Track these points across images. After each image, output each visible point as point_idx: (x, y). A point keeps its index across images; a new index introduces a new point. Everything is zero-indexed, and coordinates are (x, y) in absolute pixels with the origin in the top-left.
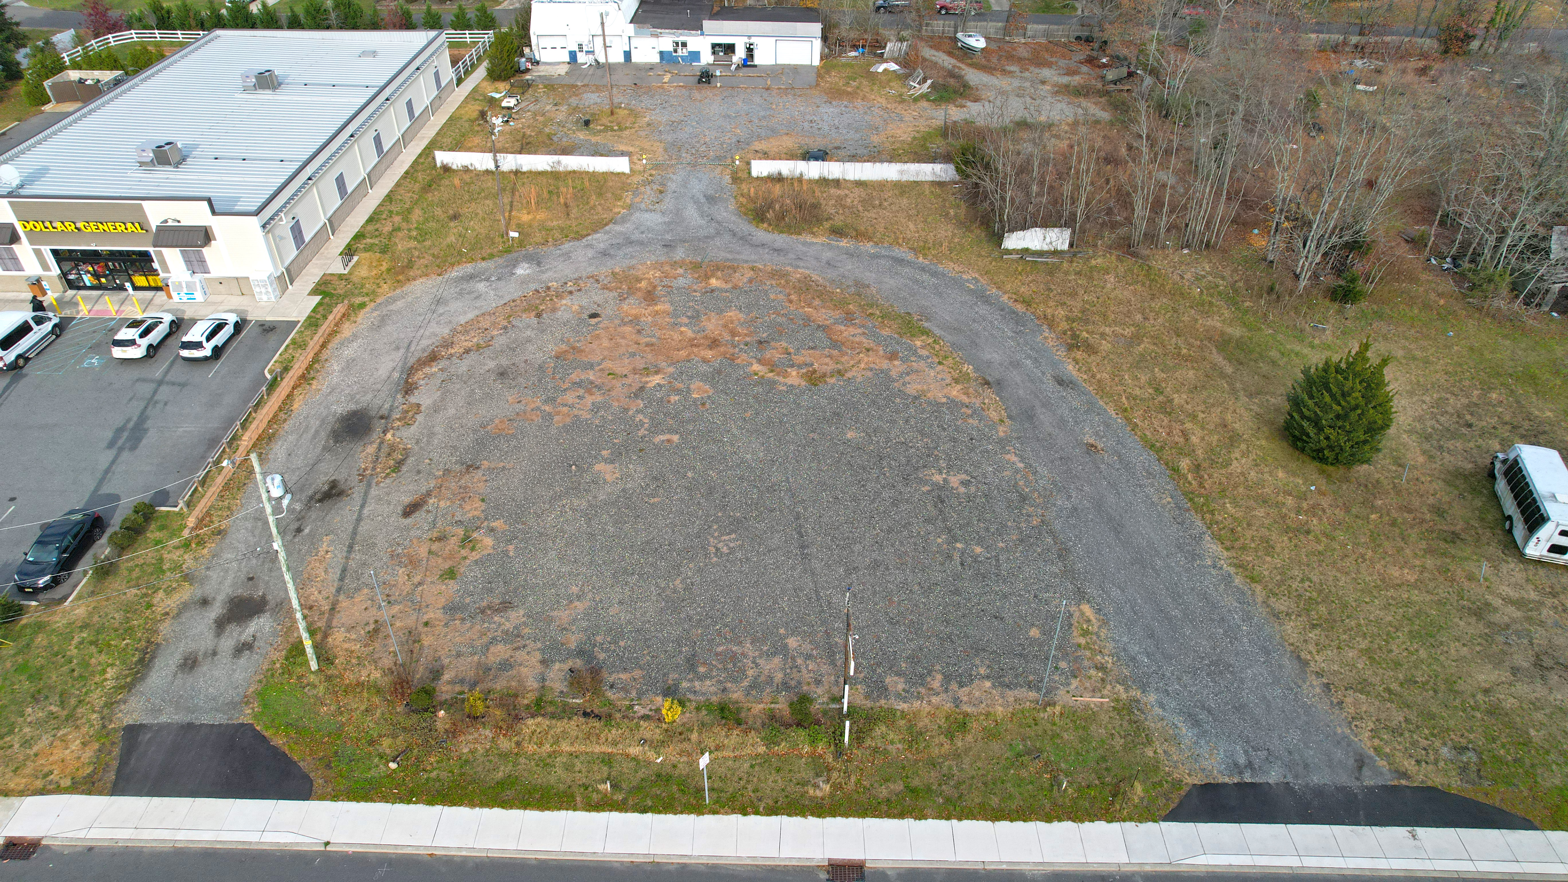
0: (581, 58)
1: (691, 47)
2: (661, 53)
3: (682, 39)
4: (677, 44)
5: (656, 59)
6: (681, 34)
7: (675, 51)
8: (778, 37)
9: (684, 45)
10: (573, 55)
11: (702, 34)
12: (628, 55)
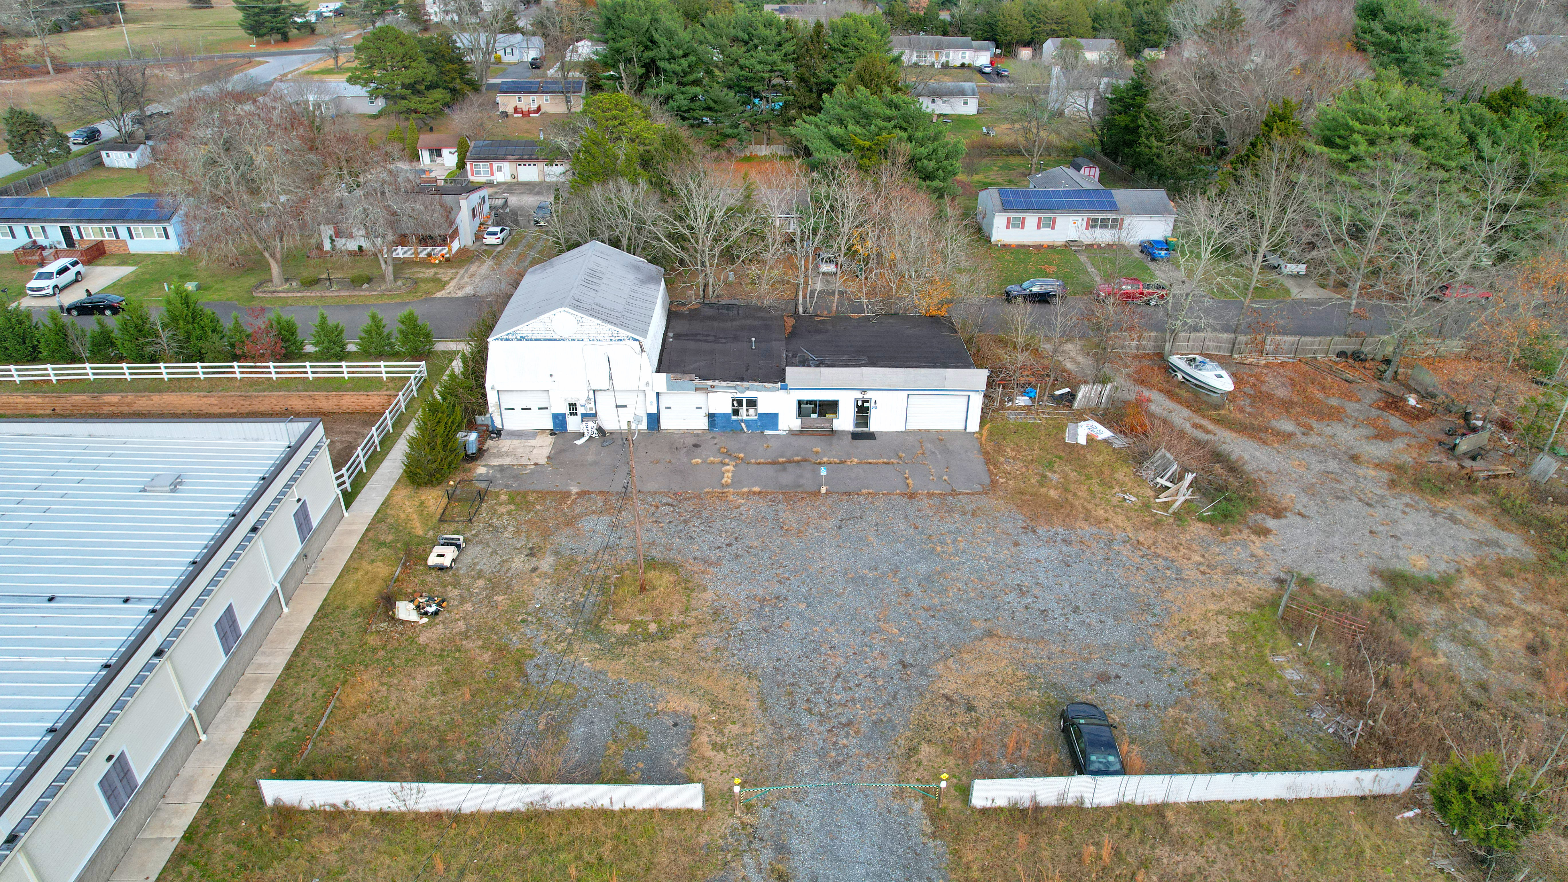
0: (573, 424)
1: (762, 408)
2: (712, 416)
3: (749, 394)
4: (740, 402)
5: (702, 424)
6: (748, 389)
7: (736, 412)
8: (911, 391)
9: (752, 403)
10: (560, 421)
11: (784, 388)
12: (654, 420)
